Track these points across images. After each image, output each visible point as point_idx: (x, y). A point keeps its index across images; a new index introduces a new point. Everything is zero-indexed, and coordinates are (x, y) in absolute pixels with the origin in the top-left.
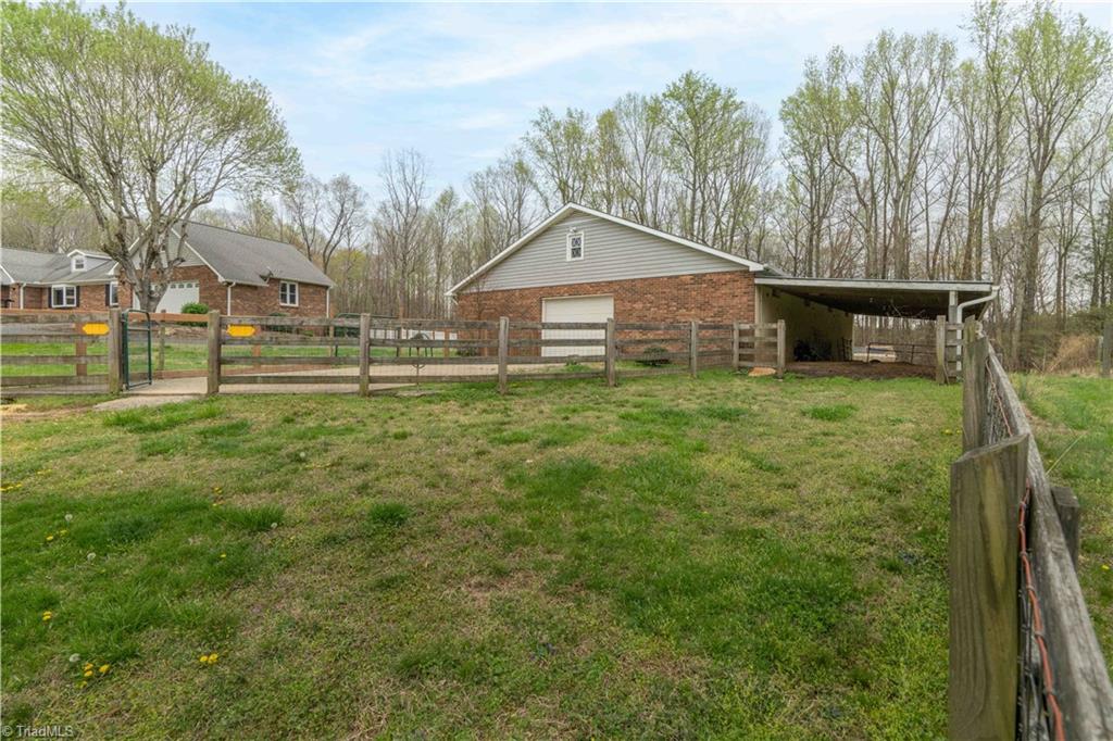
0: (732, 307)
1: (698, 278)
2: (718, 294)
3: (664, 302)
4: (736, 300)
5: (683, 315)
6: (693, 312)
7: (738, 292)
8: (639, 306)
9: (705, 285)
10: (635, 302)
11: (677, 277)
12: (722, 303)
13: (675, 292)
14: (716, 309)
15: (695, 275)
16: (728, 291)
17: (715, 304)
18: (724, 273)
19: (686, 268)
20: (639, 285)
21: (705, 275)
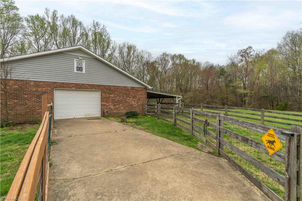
0: (142, 98)
1: (133, 88)
2: (138, 94)
3: (122, 95)
4: (143, 96)
5: (128, 100)
6: (131, 99)
7: (143, 94)
8: (112, 95)
9: (134, 91)
10: (111, 94)
11: (126, 87)
12: (139, 97)
13: (125, 92)
14: (138, 98)
15: (132, 87)
16: (141, 93)
17: (137, 97)
18: (140, 88)
19: (130, 84)
20: (112, 88)
21: (135, 87)
